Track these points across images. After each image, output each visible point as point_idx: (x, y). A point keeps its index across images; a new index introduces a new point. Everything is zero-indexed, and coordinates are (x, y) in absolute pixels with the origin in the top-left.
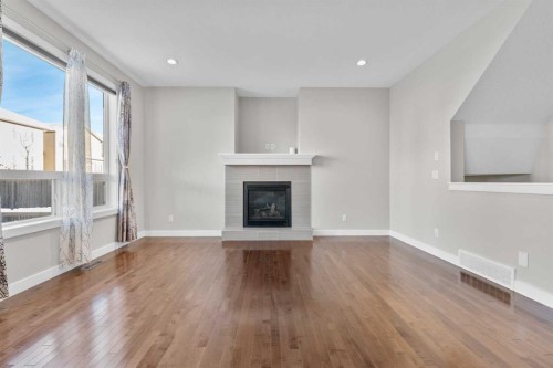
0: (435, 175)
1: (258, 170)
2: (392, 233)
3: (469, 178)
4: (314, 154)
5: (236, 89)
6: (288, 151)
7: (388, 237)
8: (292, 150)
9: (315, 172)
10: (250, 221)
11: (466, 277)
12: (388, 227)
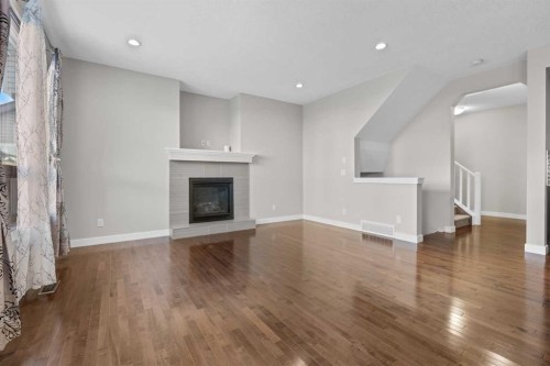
0: (343, 172)
1: (203, 166)
2: (305, 217)
3: (364, 175)
4: (254, 154)
5: (181, 83)
6: (223, 149)
7: (302, 220)
8: (226, 149)
9: (252, 169)
10: (196, 217)
11: (365, 236)
12: (302, 213)
